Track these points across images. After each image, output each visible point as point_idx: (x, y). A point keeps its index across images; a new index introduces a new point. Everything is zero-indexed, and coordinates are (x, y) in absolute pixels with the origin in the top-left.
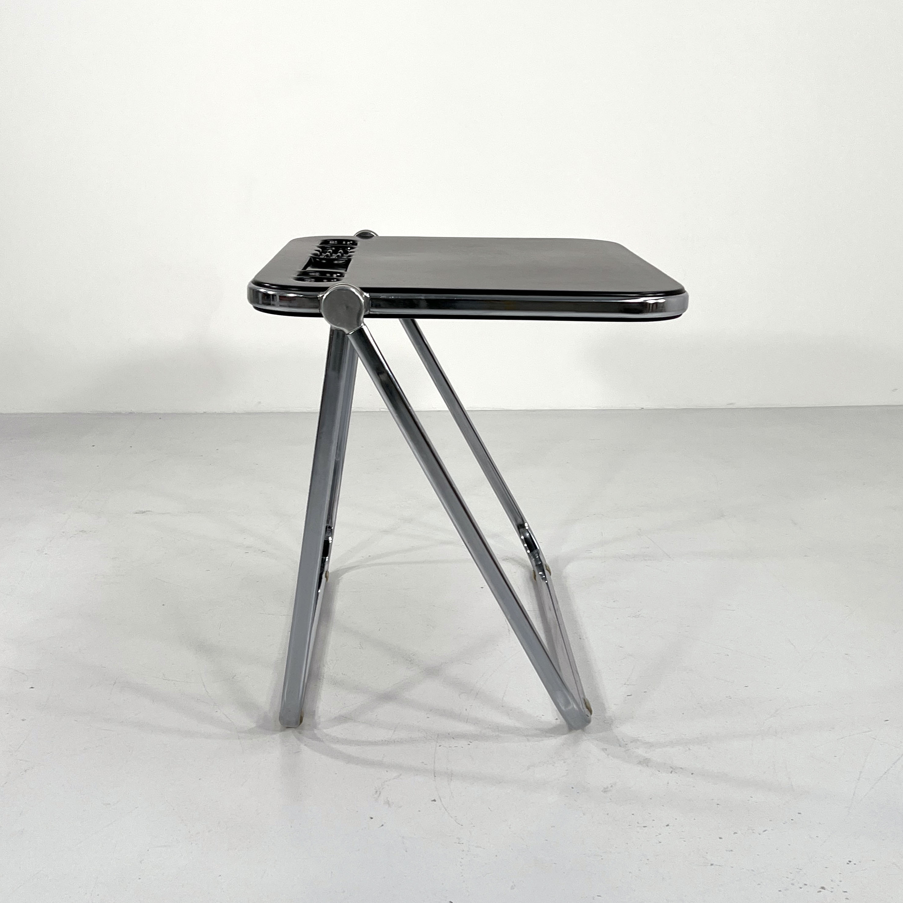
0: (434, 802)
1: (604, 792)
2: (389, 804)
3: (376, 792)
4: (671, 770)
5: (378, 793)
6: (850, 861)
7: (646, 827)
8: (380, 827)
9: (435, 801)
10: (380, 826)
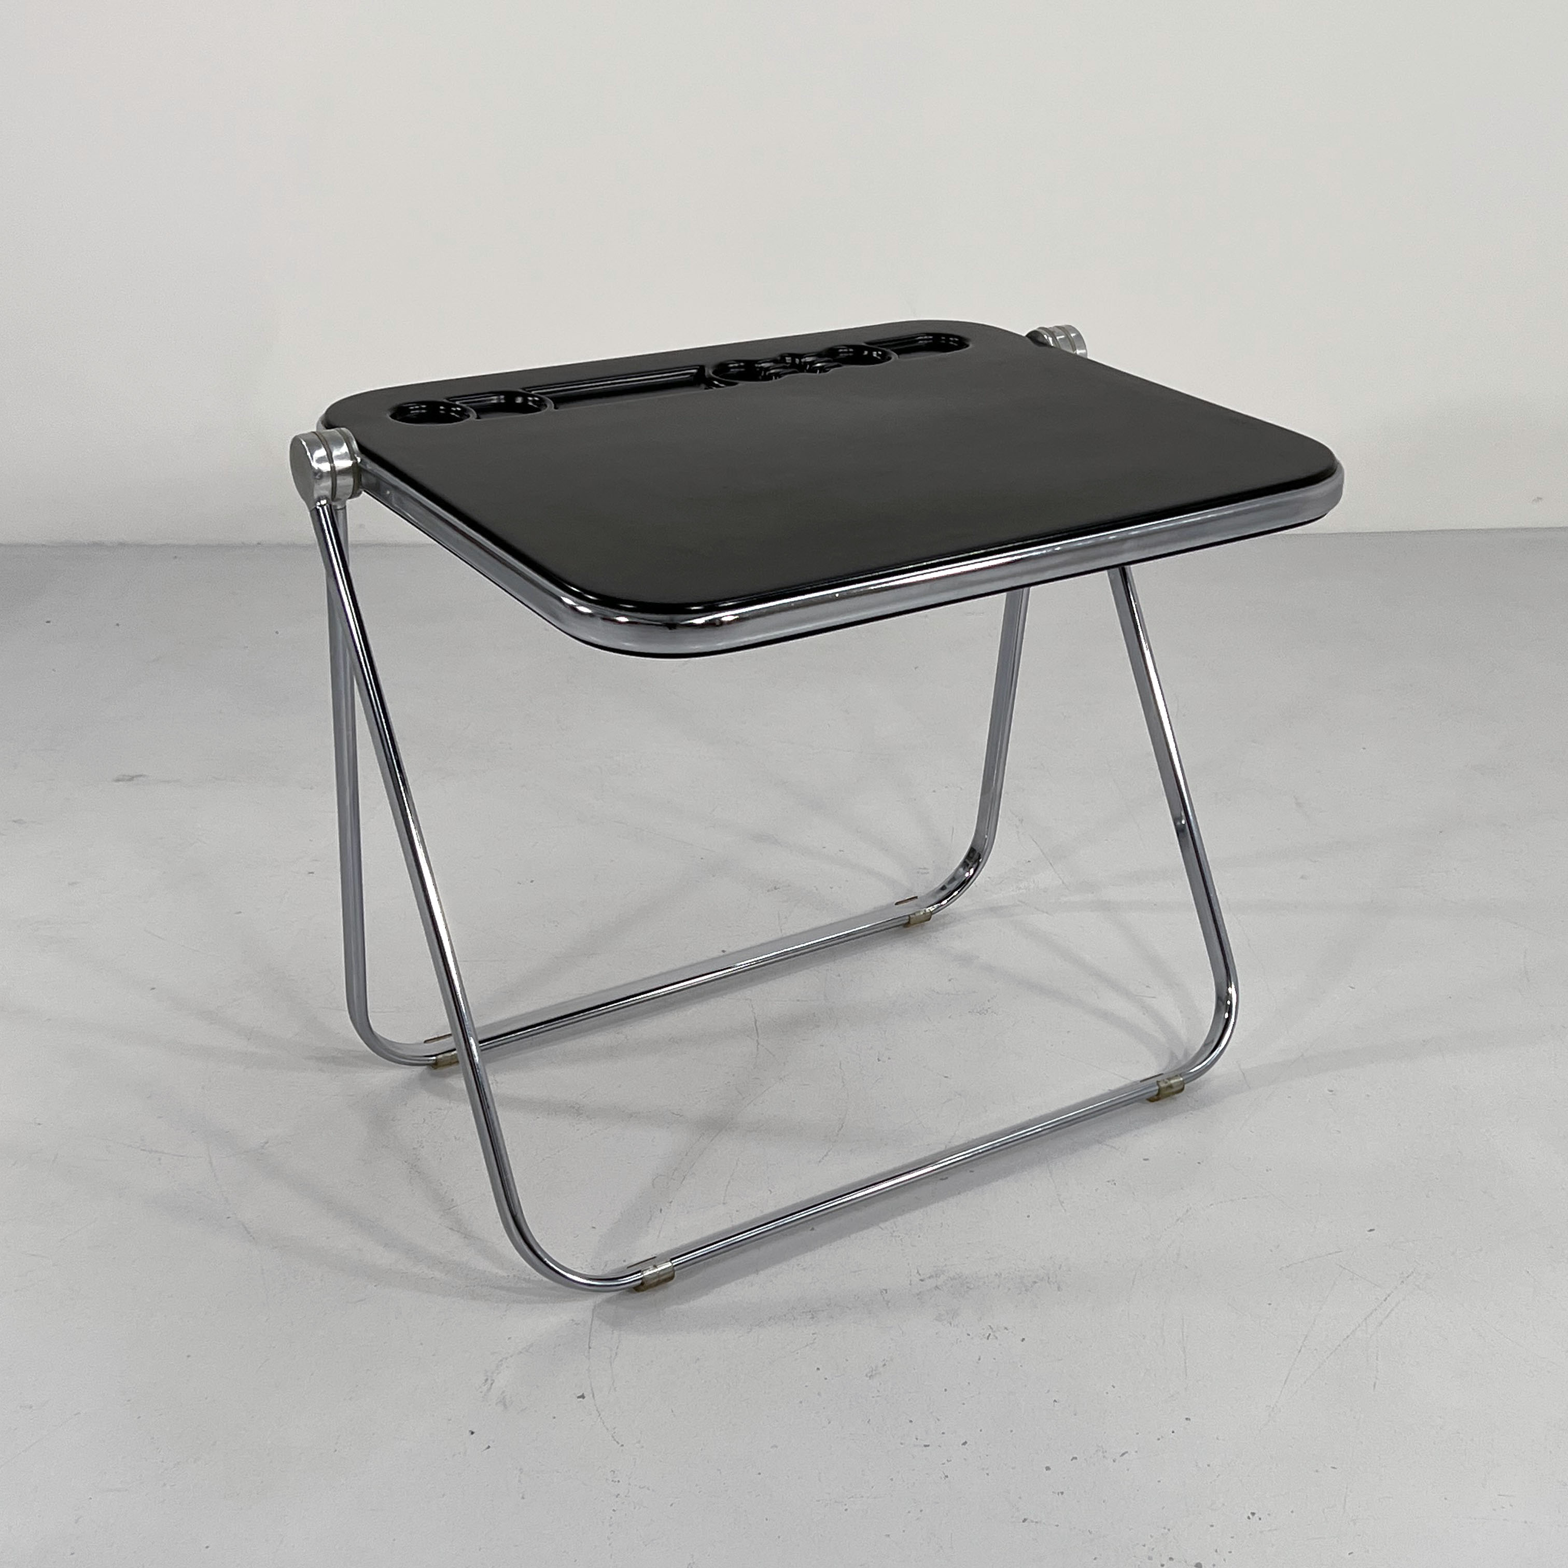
0: (581, 1399)
1: (870, 1377)
2: (505, 1405)
3: (487, 1380)
4: (990, 1331)
5: (489, 1382)
6: (1253, 1514)
7: (928, 1446)
8: (484, 1450)
9: (583, 1397)
10: (484, 1448)
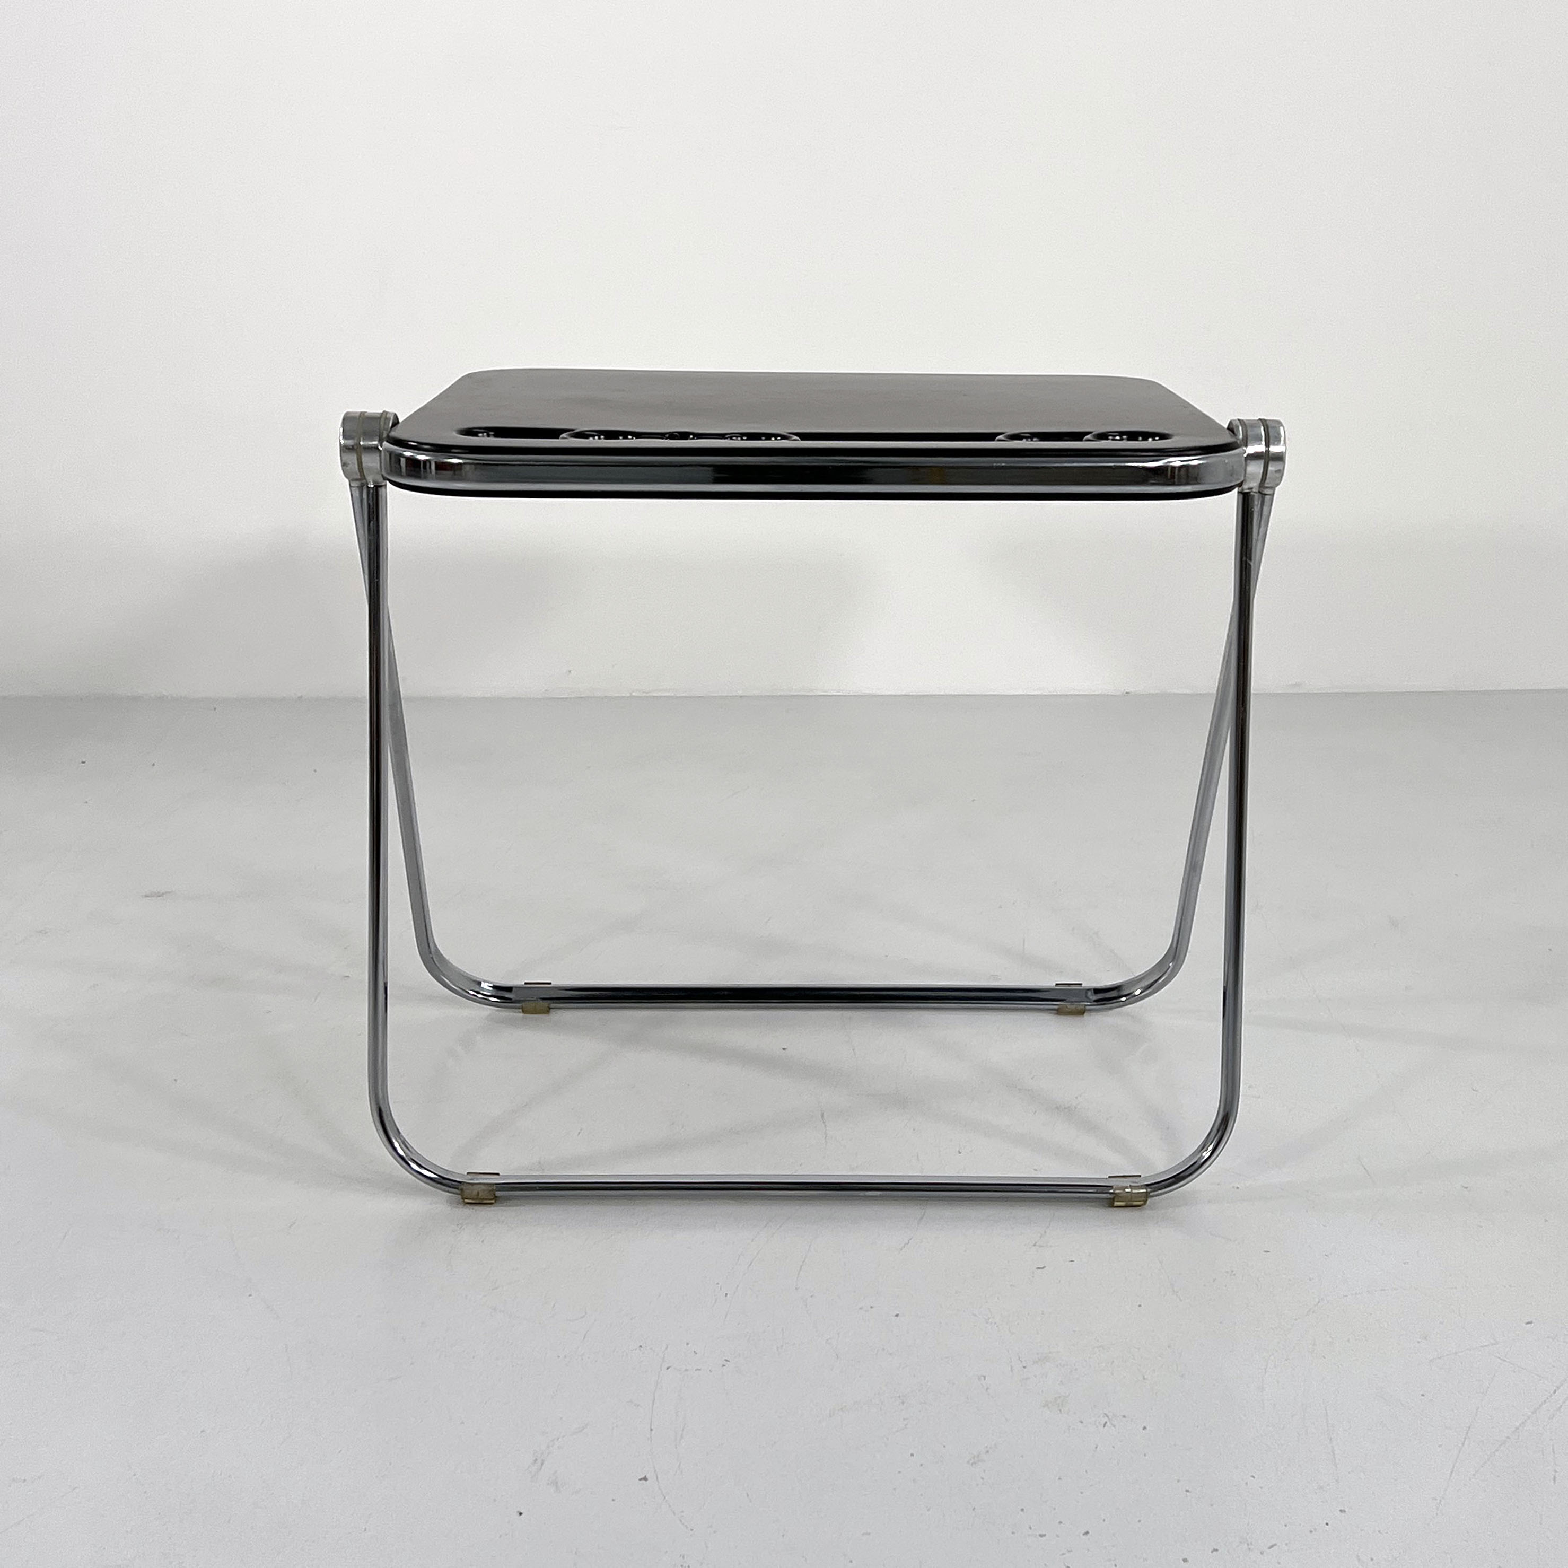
0: (643, 1482)
1: (972, 1464)
2: (557, 1486)
3: (536, 1460)
4: (1106, 1419)
5: (539, 1462)
7: (1044, 1535)
9: (645, 1479)
